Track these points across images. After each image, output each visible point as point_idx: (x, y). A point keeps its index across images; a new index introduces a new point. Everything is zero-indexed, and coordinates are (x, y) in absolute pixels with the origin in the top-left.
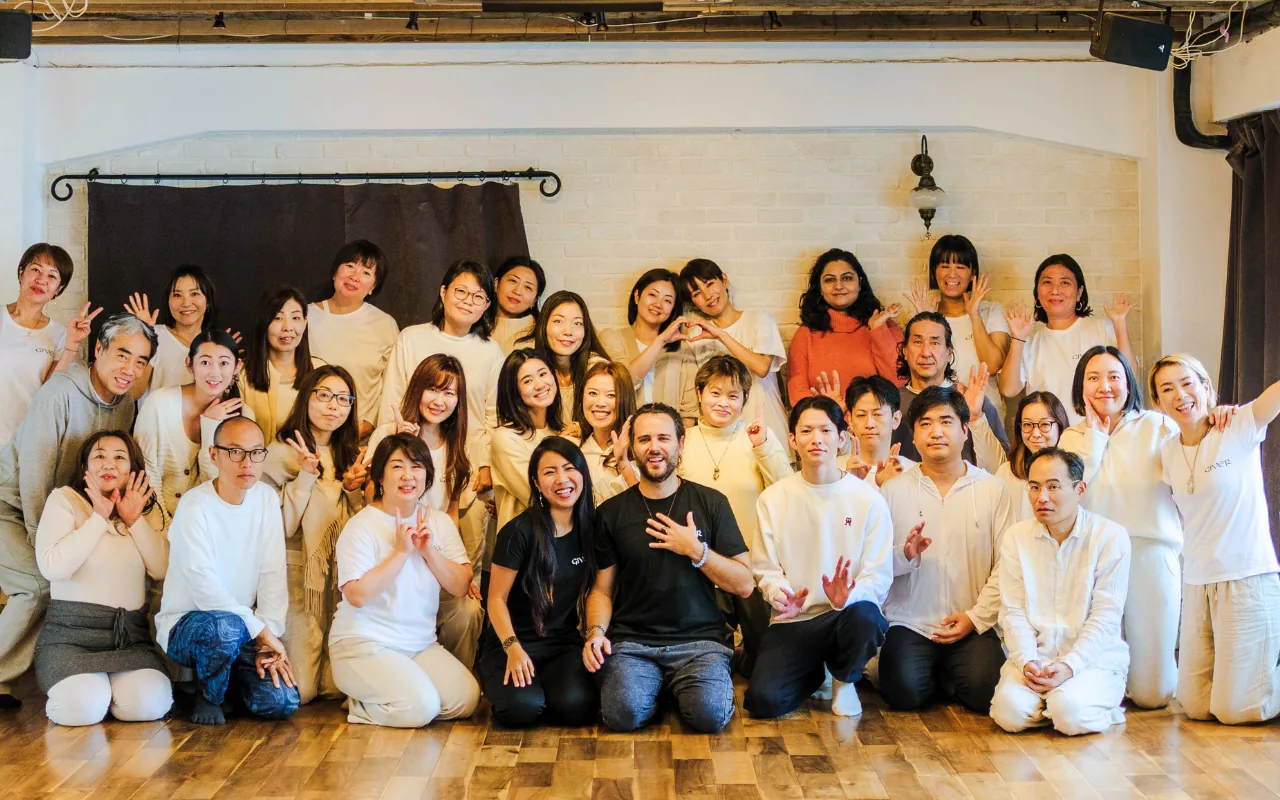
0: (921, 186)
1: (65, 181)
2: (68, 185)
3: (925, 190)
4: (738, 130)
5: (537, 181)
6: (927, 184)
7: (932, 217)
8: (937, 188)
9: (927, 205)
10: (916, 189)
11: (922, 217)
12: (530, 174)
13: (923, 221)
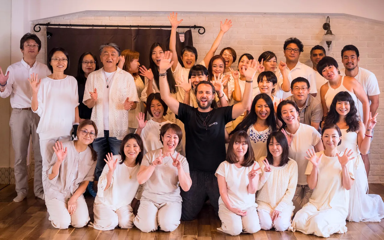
0: (327, 33)
1: (38, 26)
2: (39, 27)
3: (329, 35)
4: (265, 14)
5: (197, 29)
6: (329, 32)
7: (331, 44)
8: (333, 34)
9: (329, 40)
10: (325, 34)
11: (327, 44)
12: (195, 27)
13: (327, 45)
